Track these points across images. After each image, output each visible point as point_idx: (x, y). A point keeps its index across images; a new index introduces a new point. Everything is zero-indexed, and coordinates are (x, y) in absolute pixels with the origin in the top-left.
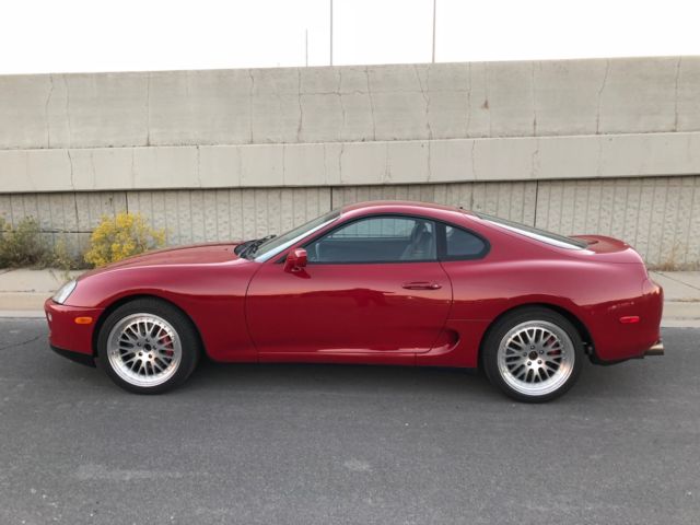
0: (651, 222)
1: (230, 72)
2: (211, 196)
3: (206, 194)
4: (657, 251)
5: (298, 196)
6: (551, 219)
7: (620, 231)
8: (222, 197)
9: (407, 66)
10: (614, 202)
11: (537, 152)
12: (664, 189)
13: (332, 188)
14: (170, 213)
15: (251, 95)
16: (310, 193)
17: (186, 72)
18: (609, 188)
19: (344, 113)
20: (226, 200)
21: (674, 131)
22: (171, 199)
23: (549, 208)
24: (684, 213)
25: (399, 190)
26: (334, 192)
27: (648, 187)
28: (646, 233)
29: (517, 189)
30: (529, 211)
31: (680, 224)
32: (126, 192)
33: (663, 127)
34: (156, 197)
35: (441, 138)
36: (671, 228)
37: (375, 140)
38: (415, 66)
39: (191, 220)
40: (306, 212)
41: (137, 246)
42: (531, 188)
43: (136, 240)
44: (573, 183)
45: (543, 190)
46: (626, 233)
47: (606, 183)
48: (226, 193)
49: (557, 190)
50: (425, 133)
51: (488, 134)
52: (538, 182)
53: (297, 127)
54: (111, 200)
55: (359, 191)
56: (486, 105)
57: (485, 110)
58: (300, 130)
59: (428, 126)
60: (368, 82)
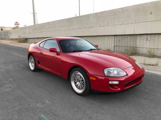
5: (108, 37)
9: (131, 6)
13: (114, 35)
15: (101, 17)
16: (110, 37)
19: (117, 19)
20: (96, 38)
25: (129, 36)
26: (115, 37)
35: (138, 23)
37: (123, 24)
38: (133, 6)
51: (151, 21)
55: (120, 36)
56: (151, 13)
57: (151, 15)
58: (108, 23)
59: (135, 20)
60: (122, 11)
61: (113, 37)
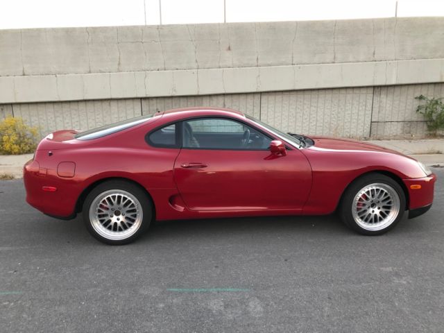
0: (324, 115)
1: (74, 29)
2: (67, 106)
3: (64, 105)
4: (328, 130)
5: (121, 104)
6: (269, 114)
7: (308, 120)
8: (74, 106)
9: (182, 25)
10: (304, 104)
11: (259, 76)
12: (330, 95)
13: (141, 99)
14: (41, 117)
15: (88, 43)
16: (128, 102)
17: (45, 29)
18: (300, 95)
19: (145, 53)
20: (76, 108)
21: (334, 63)
22: (41, 108)
23: (268, 108)
24: (342, 109)
25: (182, 100)
26: (143, 101)
27: (322, 94)
28: (322, 121)
29: (250, 98)
30: (257, 110)
31: (339, 115)
32: (12, 104)
33: (328, 61)
34: (31, 107)
35: (204, 68)
36: (335, 117)
37: (165, 70)
38: (187, 25)
39: (55, 121)
40: (126, 113)
41: (20, 137)
42: (257, 97)
43: (19, 134)
44: (281, 93)
45: (264, 98)
46: (311, 121)
47: (299, 93)
48: (76, 104)
49: (271, 98)
50: (195, 65)
51: (231, 66)
52: (261, 93)
53: (118, 63)
54: (2, 109)
55: (158, 101)
56: (229, 49)
57: (229, 52)
58: (119, 64)
59: (197, 61)
60: (159, 35)
61: (138, 103)
